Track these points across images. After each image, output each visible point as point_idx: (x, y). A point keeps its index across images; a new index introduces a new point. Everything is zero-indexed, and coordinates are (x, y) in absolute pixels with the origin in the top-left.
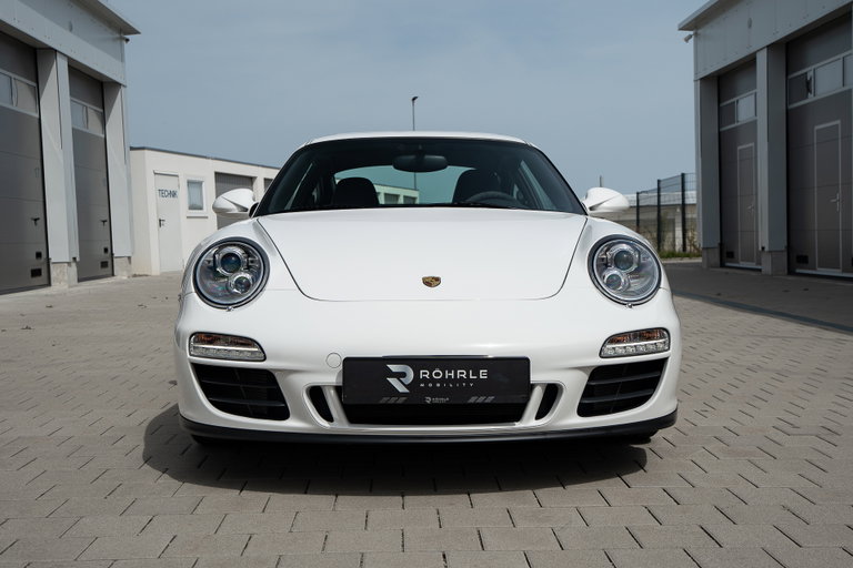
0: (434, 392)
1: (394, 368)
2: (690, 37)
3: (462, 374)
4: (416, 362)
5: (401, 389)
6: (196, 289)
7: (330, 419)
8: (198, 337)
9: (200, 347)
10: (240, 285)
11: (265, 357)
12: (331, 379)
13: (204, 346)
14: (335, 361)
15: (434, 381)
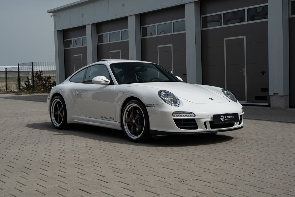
0: (227, 121)
1: (221, 116)
2: (53, 15)
3: (231, 117)
4: (225, 115)
5: (223, 121)
6: (166, 102)
7: (207, 128)
8: (175, 113)
9: (176, 115)
10: (171, 101)
11: (195, 116)
12: (210, 120)
13: (177, 115)
14: (210, 116)
15: (227, 118)
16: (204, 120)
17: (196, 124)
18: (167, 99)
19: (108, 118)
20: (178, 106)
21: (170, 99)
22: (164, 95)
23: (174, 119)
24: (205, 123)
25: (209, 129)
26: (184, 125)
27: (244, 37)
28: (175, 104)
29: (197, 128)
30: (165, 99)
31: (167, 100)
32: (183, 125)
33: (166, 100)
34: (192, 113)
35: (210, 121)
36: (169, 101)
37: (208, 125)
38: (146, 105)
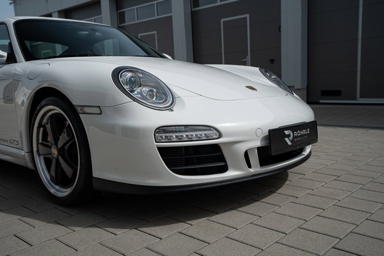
1: (287, 132)
2: (12, 3)
4: (294, 128)
5: (290, 143)
6: (134, 100)
7: (250, 166)
8: (162, 130)
9: (164, 135)
10: (150, 95)
11: (220, 136)
12: (258, 143)
13: (167, 135)
14: (259, 132)
15: (297, 137)
16: (243, 147)
17: (222, 158)
18: (139, 90)
19: (7, 141)
20: (170, 108)
21: (145, 89)
22: (130, 79)
23: (160, 149)
24: (246, 154)
25: (256, 169)
26: (188, 163)
27: (247, 16)
28: (159, 103)
29: (224, 169)
30: (132, 91)
31: (138, 93)
32: (186, 164)
33: (136, 92)
34: (209, 128)
35: (258, 148)
36: (143, 96)
37: (254, 159)
38: (79, 109)
